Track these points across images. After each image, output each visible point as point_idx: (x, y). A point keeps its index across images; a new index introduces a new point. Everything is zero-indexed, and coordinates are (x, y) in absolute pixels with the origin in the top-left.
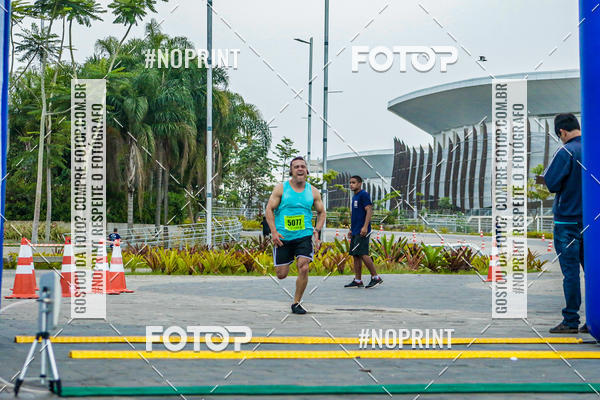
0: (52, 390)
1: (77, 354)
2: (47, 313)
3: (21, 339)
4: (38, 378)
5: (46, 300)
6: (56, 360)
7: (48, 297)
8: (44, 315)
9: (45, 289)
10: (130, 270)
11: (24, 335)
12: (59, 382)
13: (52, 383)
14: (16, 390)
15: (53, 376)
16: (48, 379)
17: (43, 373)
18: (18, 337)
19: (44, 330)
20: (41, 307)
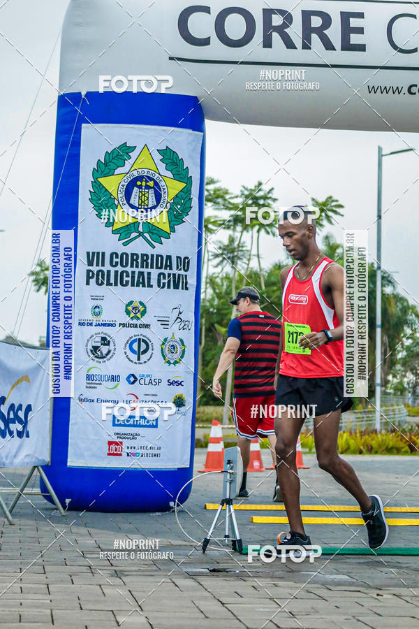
0: (234, 549)
1: (257, 519)
2: (230, 483)
3: (210, 506)
4: (223, 539)
5: (230, 471)
6: (238, 524)
7: (231, 469)
8: (228, 484)
9: (229, 462)
10: (307, 450)
11: (213, 503)
12: (240, 541)
13: (234, 542)
14: (204, 548)
15: (235, 536)
16: (231, 539)
17: (227, 534)
18: (207, 505)
19: (228, 497)
20: (225, 477)
